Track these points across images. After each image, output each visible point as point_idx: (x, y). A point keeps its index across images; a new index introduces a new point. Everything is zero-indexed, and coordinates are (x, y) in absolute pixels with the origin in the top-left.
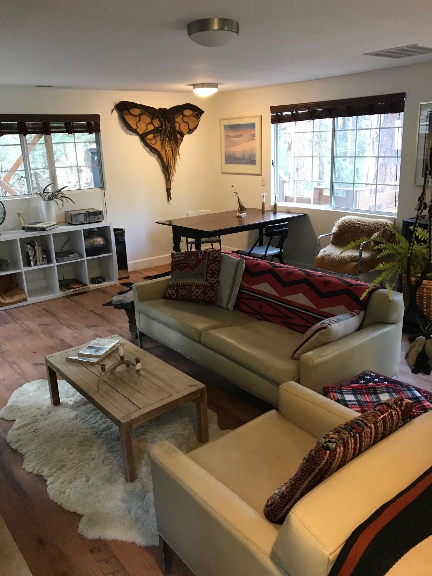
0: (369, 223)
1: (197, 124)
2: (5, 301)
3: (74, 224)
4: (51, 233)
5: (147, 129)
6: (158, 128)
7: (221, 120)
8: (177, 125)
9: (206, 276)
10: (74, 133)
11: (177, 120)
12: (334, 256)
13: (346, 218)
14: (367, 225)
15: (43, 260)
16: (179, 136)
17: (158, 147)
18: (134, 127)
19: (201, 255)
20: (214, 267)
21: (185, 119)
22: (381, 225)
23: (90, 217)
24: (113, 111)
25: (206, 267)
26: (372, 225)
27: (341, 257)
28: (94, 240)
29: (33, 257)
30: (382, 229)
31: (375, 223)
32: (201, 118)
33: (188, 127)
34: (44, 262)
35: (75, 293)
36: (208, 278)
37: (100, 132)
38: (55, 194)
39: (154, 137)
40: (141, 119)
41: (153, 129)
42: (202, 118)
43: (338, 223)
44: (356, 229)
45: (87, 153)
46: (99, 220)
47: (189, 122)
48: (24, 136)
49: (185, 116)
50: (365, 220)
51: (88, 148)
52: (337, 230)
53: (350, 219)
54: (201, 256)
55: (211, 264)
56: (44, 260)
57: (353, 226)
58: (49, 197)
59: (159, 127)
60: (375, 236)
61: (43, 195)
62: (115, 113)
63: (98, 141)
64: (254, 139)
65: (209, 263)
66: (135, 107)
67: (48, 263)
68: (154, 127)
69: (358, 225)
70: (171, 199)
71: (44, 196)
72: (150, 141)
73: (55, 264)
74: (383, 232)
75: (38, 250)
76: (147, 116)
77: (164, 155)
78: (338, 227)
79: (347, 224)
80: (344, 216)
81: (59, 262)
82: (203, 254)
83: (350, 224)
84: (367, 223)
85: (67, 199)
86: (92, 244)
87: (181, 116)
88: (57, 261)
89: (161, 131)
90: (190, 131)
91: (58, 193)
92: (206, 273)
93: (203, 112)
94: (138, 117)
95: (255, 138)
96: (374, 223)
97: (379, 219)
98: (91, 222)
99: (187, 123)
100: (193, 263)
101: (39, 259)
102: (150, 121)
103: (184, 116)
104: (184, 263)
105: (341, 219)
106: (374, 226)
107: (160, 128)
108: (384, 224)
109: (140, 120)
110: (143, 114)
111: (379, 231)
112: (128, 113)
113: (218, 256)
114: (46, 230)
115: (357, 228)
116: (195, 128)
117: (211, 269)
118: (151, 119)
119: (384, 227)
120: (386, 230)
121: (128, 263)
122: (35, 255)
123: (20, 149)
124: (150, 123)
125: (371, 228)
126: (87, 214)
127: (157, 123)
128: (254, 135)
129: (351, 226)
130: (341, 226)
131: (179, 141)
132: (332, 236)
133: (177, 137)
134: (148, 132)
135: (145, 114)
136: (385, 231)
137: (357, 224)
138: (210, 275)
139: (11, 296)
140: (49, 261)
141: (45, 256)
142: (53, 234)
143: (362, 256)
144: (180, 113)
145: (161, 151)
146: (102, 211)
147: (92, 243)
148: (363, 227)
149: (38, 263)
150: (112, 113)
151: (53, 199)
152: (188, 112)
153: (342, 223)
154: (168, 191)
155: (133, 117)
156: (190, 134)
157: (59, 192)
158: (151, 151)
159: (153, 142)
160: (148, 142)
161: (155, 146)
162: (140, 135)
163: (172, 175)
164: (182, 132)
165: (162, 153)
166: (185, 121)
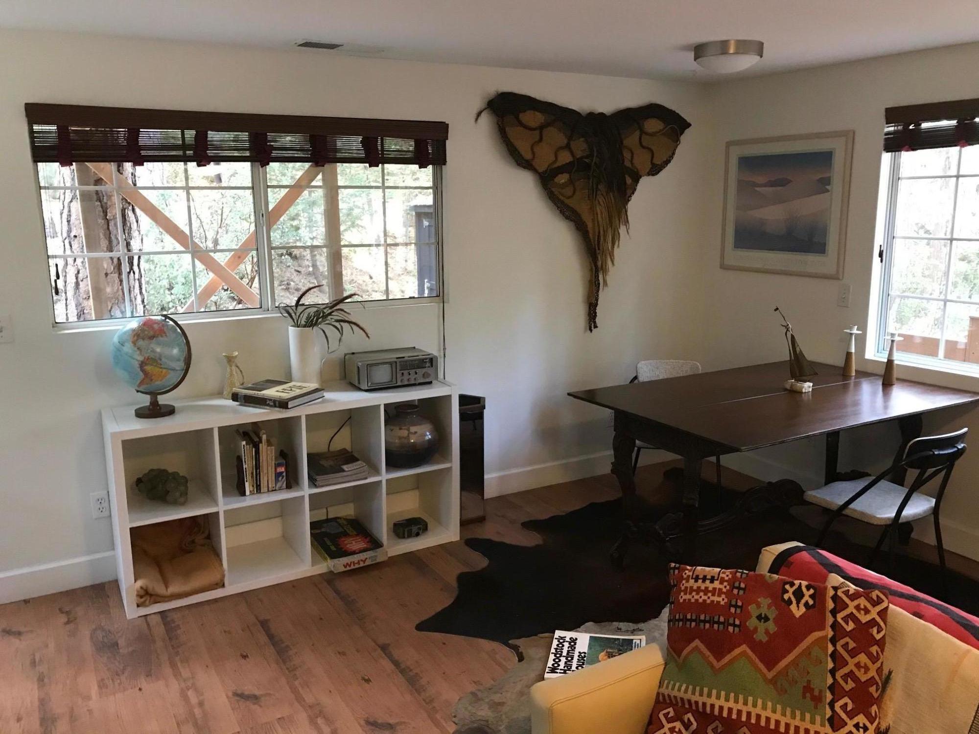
1: (671, 154)
2: (167, 587)
3: (363, 388)
4: (301, 412)
5: (556, 160)
6: (582, 158)
7: (730, 144)
8: (627, 155)
9: (832, 705)
10: (383, 163)
11: (626, 142)
15: (277, 481)
16: (628, 180)
17: (578, 203)
18: (528, 156)
19: (798, 603)
20: (867, 669)
21: (646, 141)
23: (406, 372)
24: (479, 114)
25: (831, 665)
28: (408, 430)
29: (252, 473)
32: (683, 138)
33: (649, 159)
34: (279, 485)
35: (348, 568)
36: (843, 716)
37: (445, 164)
38: (324, 313)
39: (571, 181)
40: (544, 138)
41: (570, 163)
45: (408, 214)
46: (427, 380)
47: (653, 148)
48: (262, 167)
49: (647, 134)
51: (414, 202)
54: (803, 610)
55: (853, 653)
56: (280, 478)
58: (308, 318)
59: (587, 157)
61: (295, 314)
62: (486, 120)
63: (437, 187)
64: (827, 191)
65: (839, 648)
66: (535, 109)
67: (289, 487)
68: (573, 156)
70: (596, 327)
71: (298, 314)
72: (560, 189)
73: (306, 491)
75: (268, 453)
76: (559, 131)
77: (590, 225)
81: (316, 486)
82: (811, 602)
85: (353, 326)
86: (406, 441)
87: (637, 133)
88: (313, 482)
89: (588, 167)
90: (655, 170)
91: (330, 311)
92: (832, 688)
93: (689, 125)
94: (537, 132)
95: (829, 187)
98: (406, 383)
99: (649, 149)
100: (767, 632)
101: (268, 475)
102: (564, 141)
103: (643, 132)
104: (726, 624)
107: (586, 160)
109: (541, 140)
110: (549, 124)
112: (515, 121)
113: (878, 619)
114: (290, 406)
116: (667, 162)
117: (851, 674)
118: (567, 137)
121: (486, 477)
122: (258, 466)
123: (251, 198)
124: (561, 148)
126: (398, 364)
127: (580, 147)
128: (826, 181)
131: (629, 192)
133: (625, 183)
134: (558, 167)
135: (554, 127)
138: (846, 700)
139: (187, 574)
140: (292, 481)
141: (283, 469)
142: (307, 416)
144: (635, 125)
145: (585, 215)
146: (436, 358)
147: (405, 438)
149: (264, 488)
150: (477, 120)
151: (316, 324)
152: (653, 125)
154: (591, 308)
155: (527, 132)
156: (653, 175)
157: (335, 308)
158: (562, 212)
159: (568, 191)
160: (556, 193)
161: (571, 203)
162: (539, 174)
163: (605, 271)
164: (636, 170)
165: (587, 218)
166: (644, 144)
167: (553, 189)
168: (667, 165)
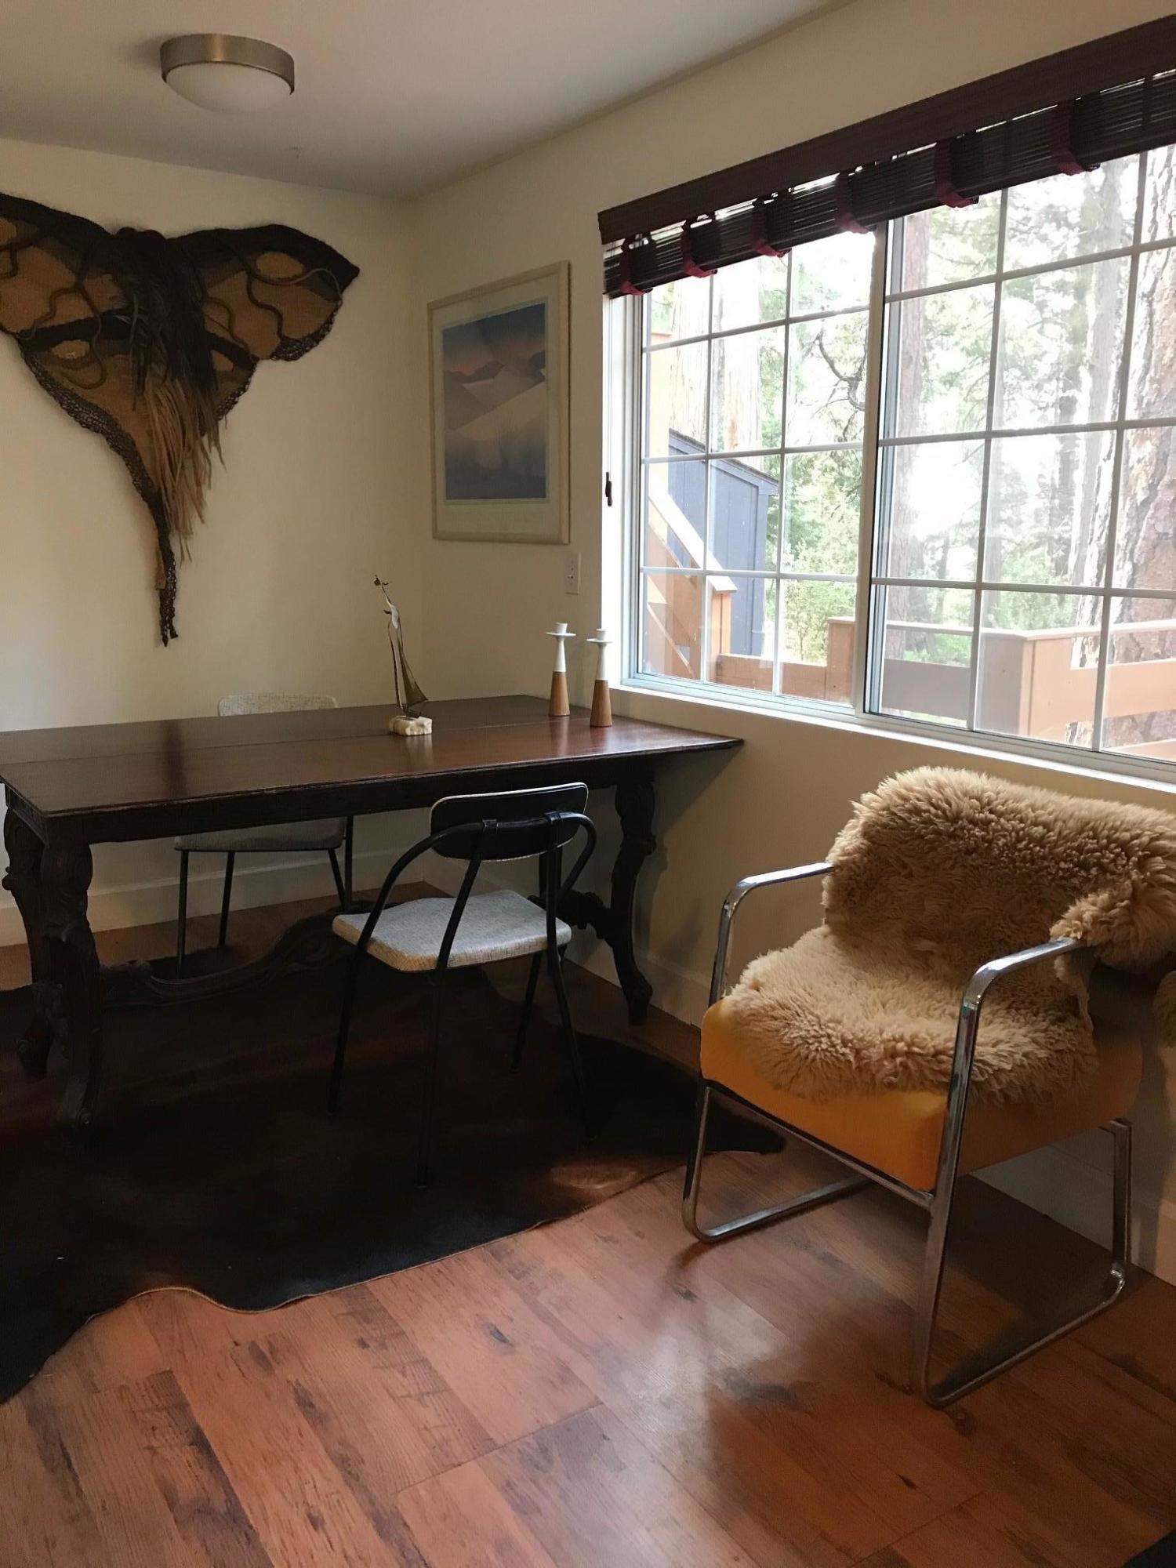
0: (1047, 826)
5: (52, 314)
6: (109, 313)
7: (432, 308)
8: (214, 313)
11: (214, 292)
12: (803, 1027)
13: (918, 780)
14: (1031, 839)
16: (222, 363)
17: (114, 402)
21: (262, 293)
22: (1125, 846)
26: (1066, 839)
27: (845, 1043)
30: (1128, 875)
31: (1086, 827)
32: (347, 295)
33: (275, 329)
39: (92, 358)
40: (22, 268)
41: (87, 320)
42: (350, 295)
43: (867, 807)
44: (968, 853)
47: (278, 307)
49: (265, 280)
50: (1022, 805)
52: (858, 850)
53: (940, 787)
57: (952, 836)
59: (120, 312)
60: (1080, 918)
64: (542, 379)
68: (93, 308)
69: (977, 832)
70: (174, 635)
72: (67, 371)
74: (1134, 897)
76: (55, 254)
77: (142, 442)
78: (866, 833)
79: (914, 819)
80: (913, 766)
83: (931, 822)
84: (1036, 824)
87: (241, 277)
89: (126, 329)
90: (290, 349)
93: (355, 272)
94: (5, 256)
95: (543, 372)
96: (1080, 832)
97: (1114, 807)
99: (274, 310)
102: (69, 278)
103: (253, 276)
105: (889, 787)
106: (1080, 850)
107: (122, 318)
108: (1145, 839)
109: (14, 271)
111: (1105, 885)
115: (975, 850)
116: (317, 337)
118: (73, 269)
119: (1141, 865)
120: (1154, 884)
124: (66, 291)
125: (1057, 859)
127: (106, 292)
128: (539, 361)
129: (938, 832)
130: (884, 826)
132: (826, 881)
133: (214, 367)
134: (60, 327)
135: (41, 247)
136: (1151, 886)
137: (973, 822)
143: (983, 1051)
144: (234, 264)
145: (131, 422)
148: (1013, 847)
152: (276, 265)
153: (887, 808)
156: (287, 359)
158: (71, 411)
159: (91, 374)
160: (54, 375)
161: (92, 396)
162: (14, 335)
163: (186, 533)
164: (241, 346)
165: (131, 426)
166: (260, 300)
167: (48, 369)
168: (318, 343)
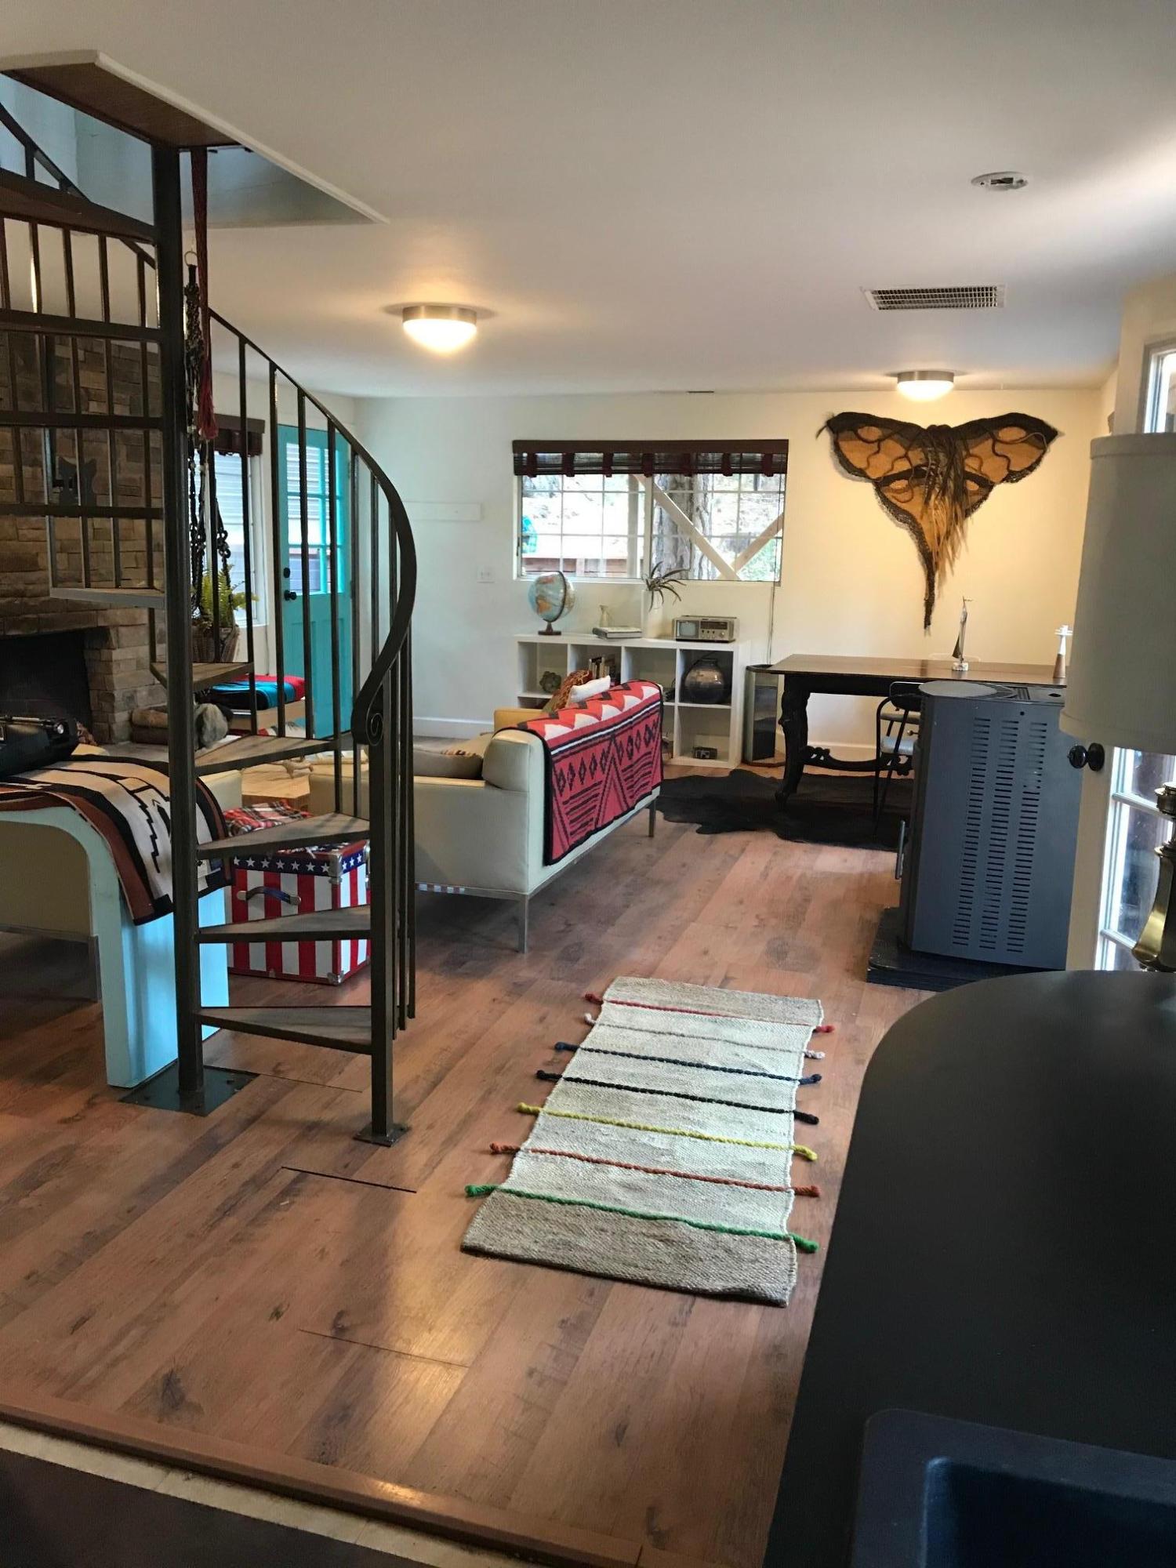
4: (623, 644)
17: (915, 508)
23: (706, 630)
24: (820, 431)
28: (702, 673)
37: (787, 472)
46: (721, 639)
62: (826, 437)
72: (895, 495)
76: (897, 441)
86: (697, 681)
91: (664, 580)
98: (706, 639)
99: (1006, 457)
102: (901, 451)
109: (878, 452)
110: (889, 437)
112: (854, 436)
114: (615, 638)
118: (904, 447)
123: (626, 500)
126: (701, 624)
135: (892, 439)
142: (627, 649)
144: (987, 435)
145: (922, 518)
147: (696, 678)
150: (817, 436)
154: (929, 604)
155: (865, 444)
166: (999, 453)
